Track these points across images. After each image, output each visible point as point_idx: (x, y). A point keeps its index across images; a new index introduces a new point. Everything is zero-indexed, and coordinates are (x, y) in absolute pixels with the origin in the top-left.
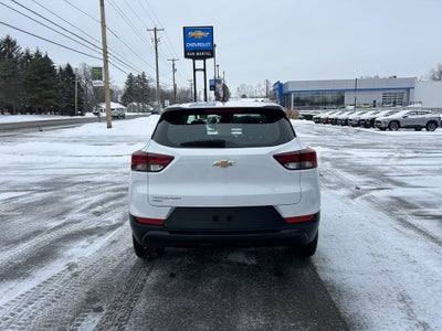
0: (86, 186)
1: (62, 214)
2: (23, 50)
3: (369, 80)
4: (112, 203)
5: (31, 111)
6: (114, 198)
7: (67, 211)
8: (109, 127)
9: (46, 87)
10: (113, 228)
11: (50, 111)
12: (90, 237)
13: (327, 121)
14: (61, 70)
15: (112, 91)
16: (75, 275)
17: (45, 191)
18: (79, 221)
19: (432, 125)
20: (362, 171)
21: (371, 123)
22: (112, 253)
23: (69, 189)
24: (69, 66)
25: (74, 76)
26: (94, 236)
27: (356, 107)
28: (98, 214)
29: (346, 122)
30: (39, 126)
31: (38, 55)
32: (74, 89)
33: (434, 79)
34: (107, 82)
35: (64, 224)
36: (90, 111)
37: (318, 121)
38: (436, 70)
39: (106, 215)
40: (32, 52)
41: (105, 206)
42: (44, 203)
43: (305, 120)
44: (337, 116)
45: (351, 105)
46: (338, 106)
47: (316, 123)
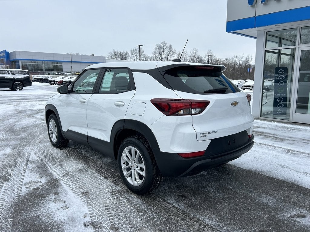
13: (61, 83)
27: (72, 74)
38: (113, 53)
43: (38, 82)
44: (62, 79)
45: (68, 72)
46: (59, 72)
47: (51, 84)
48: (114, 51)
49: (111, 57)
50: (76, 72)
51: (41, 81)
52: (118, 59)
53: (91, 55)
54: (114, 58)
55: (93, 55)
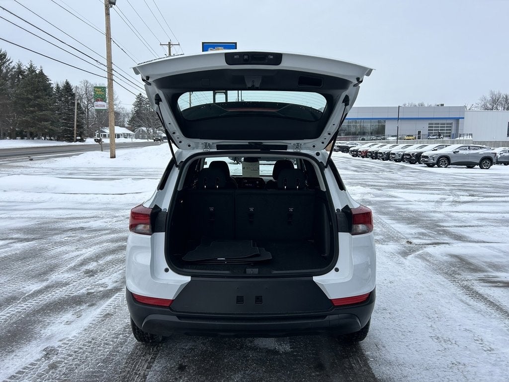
0: (79, 235)
1: (45, 273)
2: (14, 64)
3: (414, 108)
4: (109, 258)
5: (22, 136)
6: (113, 252)
7: (52, 269)
8: (113, 156)
9: (40, 107)
10: (107, 295)
11: (45, 135)
12: (78, 308)
13: (365, 154)
14: (58, 88)
15: (117, 114)
16: (53, 367)
17: (27, 240)
18: (67, 284)
19: (487, 161)
20: (413, 219)
21: (416, 159)
22: (104, 333)
23: (57, 238)
24: (67, 83)
25: (73, 95)
26: (84, 307)
27: (399, 138)
28: (91, 273)
29: (387, 157)
30: (29, 154)
31: (31, 70)
32: (73, 110)
33: (487, 109)
34: (111, 104)
35: (47, 288)
36: (91, 136)
37: (356, 154)
38: (489, 98)
39: (100, 275)
40: (25, 66)
41: (101, 262)
42: (24, 257)
43: (340, 152)
44: (377, 149)
45: (392, 136)
46: (378, 137)
47: (353, 156)
48: (492, 93)
49: (485, 105)
50: (405, 135)
51: (345, 150)
52: (500, 108)
53: (438, 105)
54: (490, 106)
55: (442, 105)
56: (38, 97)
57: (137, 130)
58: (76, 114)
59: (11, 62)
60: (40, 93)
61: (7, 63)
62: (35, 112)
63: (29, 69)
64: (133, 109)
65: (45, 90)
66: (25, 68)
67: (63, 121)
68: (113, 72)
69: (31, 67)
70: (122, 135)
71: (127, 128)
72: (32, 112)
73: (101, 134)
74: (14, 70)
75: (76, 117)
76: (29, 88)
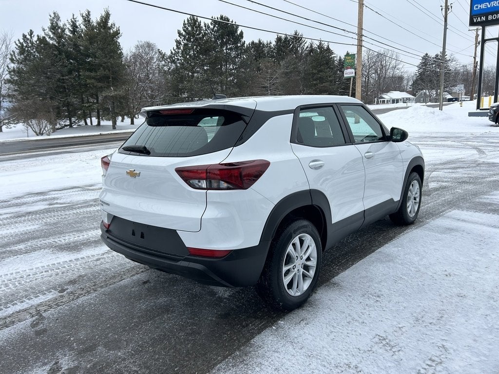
2: (308, 44)
9: (322, 80)
14: (340, 60)
31: (320, 47)
56: (321, 71)
57: (418, 94)
58: (351, 83)
59: (306, 43)
60: (322, 67)
61: (303, 44)
62: (317, 84)
63: (318, 46)
64: (417, 72)
65: (327, 64)
66: (315, 46)
67: (342, 90)
68: (363, 38)
69: (320, 44)
70: (401, 100)
71: (407, 92)
72: (315, 85)
73: (380, 100)
74: (308, 49)
75: (351, 85)
76: (314, 64)
